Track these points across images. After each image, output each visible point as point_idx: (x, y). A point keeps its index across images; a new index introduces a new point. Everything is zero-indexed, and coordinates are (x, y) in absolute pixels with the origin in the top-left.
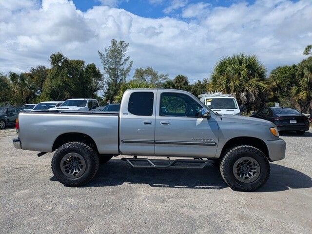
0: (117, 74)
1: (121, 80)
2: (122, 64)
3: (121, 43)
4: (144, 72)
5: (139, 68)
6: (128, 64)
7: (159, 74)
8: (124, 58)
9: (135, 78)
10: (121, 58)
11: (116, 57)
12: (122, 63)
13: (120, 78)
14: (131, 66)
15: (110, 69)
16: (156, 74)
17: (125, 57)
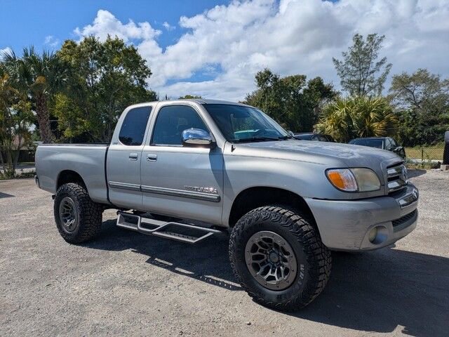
0: (364, 89)
1: (370, 97)
2: (373, 72)
3: (371, 38)
4: (411, 79)
5: (400, 74)
6: (383, 69)
7: (442, 80)
8: (375, 61)
9: (392, 93)
10: (369, 63)
11: (361, 62)
12: (371, 69)
13: (369, 94)
14: (387, 73)
15: (351, 82)
16: (437, 80)
17: (378, 60)
